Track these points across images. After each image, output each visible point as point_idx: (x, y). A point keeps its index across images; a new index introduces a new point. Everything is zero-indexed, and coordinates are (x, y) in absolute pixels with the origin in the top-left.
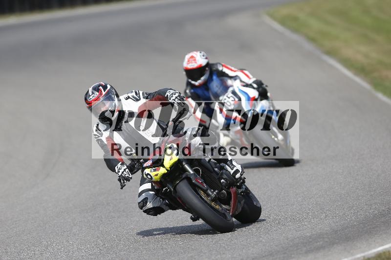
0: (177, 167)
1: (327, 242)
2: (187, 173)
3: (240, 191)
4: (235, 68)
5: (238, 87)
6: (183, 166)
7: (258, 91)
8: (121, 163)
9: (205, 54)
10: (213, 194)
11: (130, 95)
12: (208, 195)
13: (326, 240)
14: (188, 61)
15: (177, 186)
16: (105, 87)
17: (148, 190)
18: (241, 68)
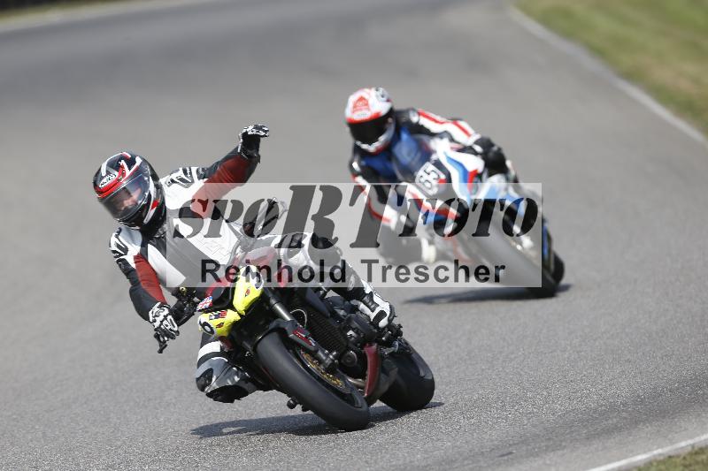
0: (259, 309)
1: (625, 418)
2: (279, 319)
3: (387, 351)
4: (442, 117)
5: (445, 153)
6: (271, 307)
7: (484, 159)
8: (158, 304)
9: (386, 93)
10: (328, 357)
11: (174, 176)
12: (320, 362)
13: (624, 414)
14: (355, 106)
15: (259, 346)
16: (131, 162)
17: (215, 354)
18: (455, 116)
